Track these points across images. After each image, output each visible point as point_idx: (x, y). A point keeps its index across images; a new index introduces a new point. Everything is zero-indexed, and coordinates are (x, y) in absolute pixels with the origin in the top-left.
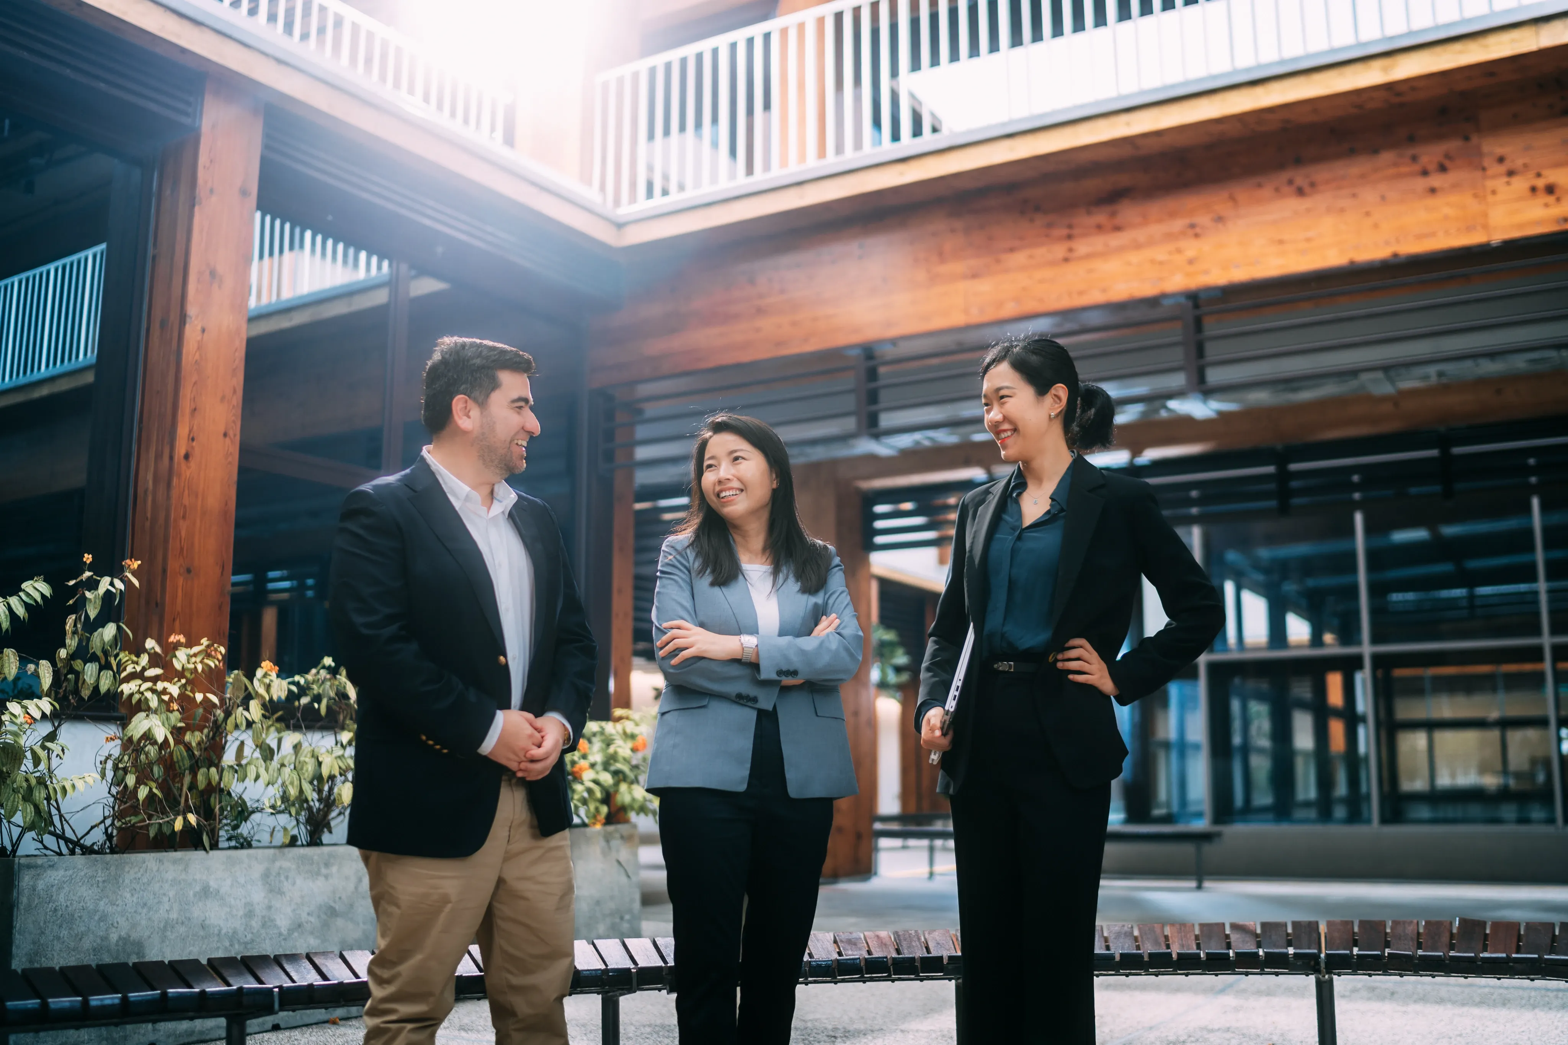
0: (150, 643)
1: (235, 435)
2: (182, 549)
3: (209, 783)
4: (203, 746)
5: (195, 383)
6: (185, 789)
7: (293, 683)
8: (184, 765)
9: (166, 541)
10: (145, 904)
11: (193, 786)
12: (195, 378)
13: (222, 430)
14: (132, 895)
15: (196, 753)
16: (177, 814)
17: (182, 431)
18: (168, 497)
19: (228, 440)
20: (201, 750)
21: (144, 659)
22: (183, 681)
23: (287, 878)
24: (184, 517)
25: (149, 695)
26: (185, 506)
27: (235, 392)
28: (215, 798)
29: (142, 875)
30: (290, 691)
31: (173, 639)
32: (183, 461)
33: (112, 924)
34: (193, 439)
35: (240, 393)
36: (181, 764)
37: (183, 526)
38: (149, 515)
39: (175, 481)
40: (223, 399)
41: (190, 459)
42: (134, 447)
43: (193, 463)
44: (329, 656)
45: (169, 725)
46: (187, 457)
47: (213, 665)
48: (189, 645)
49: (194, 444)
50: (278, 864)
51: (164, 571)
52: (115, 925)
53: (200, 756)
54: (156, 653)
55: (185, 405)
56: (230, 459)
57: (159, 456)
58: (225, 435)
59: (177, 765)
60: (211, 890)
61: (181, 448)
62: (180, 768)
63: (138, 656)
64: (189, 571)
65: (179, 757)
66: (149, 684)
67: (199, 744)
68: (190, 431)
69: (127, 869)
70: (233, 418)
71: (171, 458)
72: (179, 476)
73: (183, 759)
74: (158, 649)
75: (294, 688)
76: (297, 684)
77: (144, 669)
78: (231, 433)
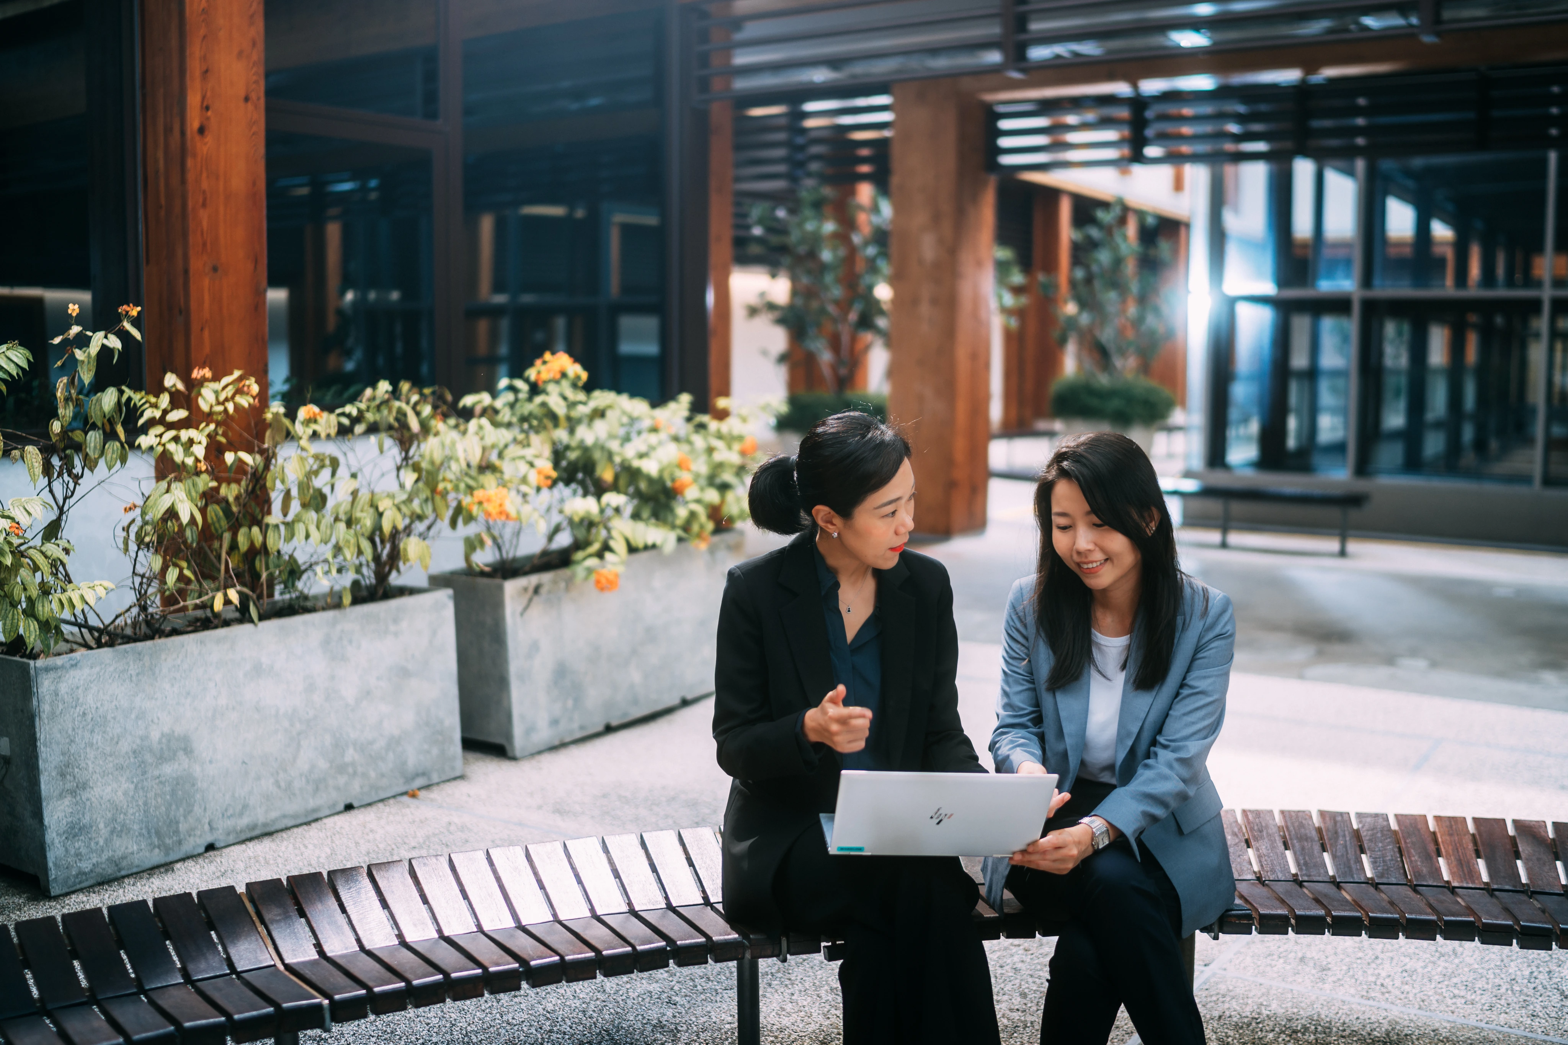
0: (171, 380)
1: (259, 99)
2: (204, 244)
3: (252, 544)
4: (241, 501)
5: (204, 37)
6: (224, 555)
7: (343, 414)
8: (221, 527)
9: (185, 235)
10: (188, 694)
11: (234, 546)
12: (202, 32)
13: (242, 94)
14: (173, 685)
15: (235, 509)
16: (215, 592)
17: (193, 100)
18: (183, 181)
19: (250, 106)
20: (240, 505)
21: (165, 400)
22: (212, 426)
23: (350, 642)
24: (204, 205)
25: (172, 447)
26: (204, 192)
27: (254, 44)
28: (261, 561)
29: (182, 661)
30: (340, 425)
31: (196, 374)
32: (197, 138)
33: (152, 721)
34: (207, 108)
35: (261, 45)
36: (217, 525)
37: (204, 216)
38: (163, 201)
39: (190, 162)
40: (240, 54)
41: (206, 133)
42: (139, 118)
43: (209, 138)
44: (385, 378)
45: (197, 492)
46: (202, 130)
47: (246, 405)
48: (216, 378)
49: (209, 113)
50: (339, 628)
51: (186, 272)
52: (156, 720)
53: (239, 512)
54: (178, 391)
55: (194, 66)
56: (254, 129)
57: (168, 130)
58: (247, 99)
59: (213, 528)
60: (264, 666)
61: (194, 123)
62: (216, 530)
63: (157, 396)
64: (215, 269)
65: (215, 518)
66: (172, 433)
67: (237, 498)
68: (203, 98)
69: (163, 657)
70: (255, 78)
71: (183, 133)
72: (194, 156)
73: (219, 520)
74: (180, 386)
75: (346, 421)
76: (348, 416)
77: (165, 412)
78: (253, 96)
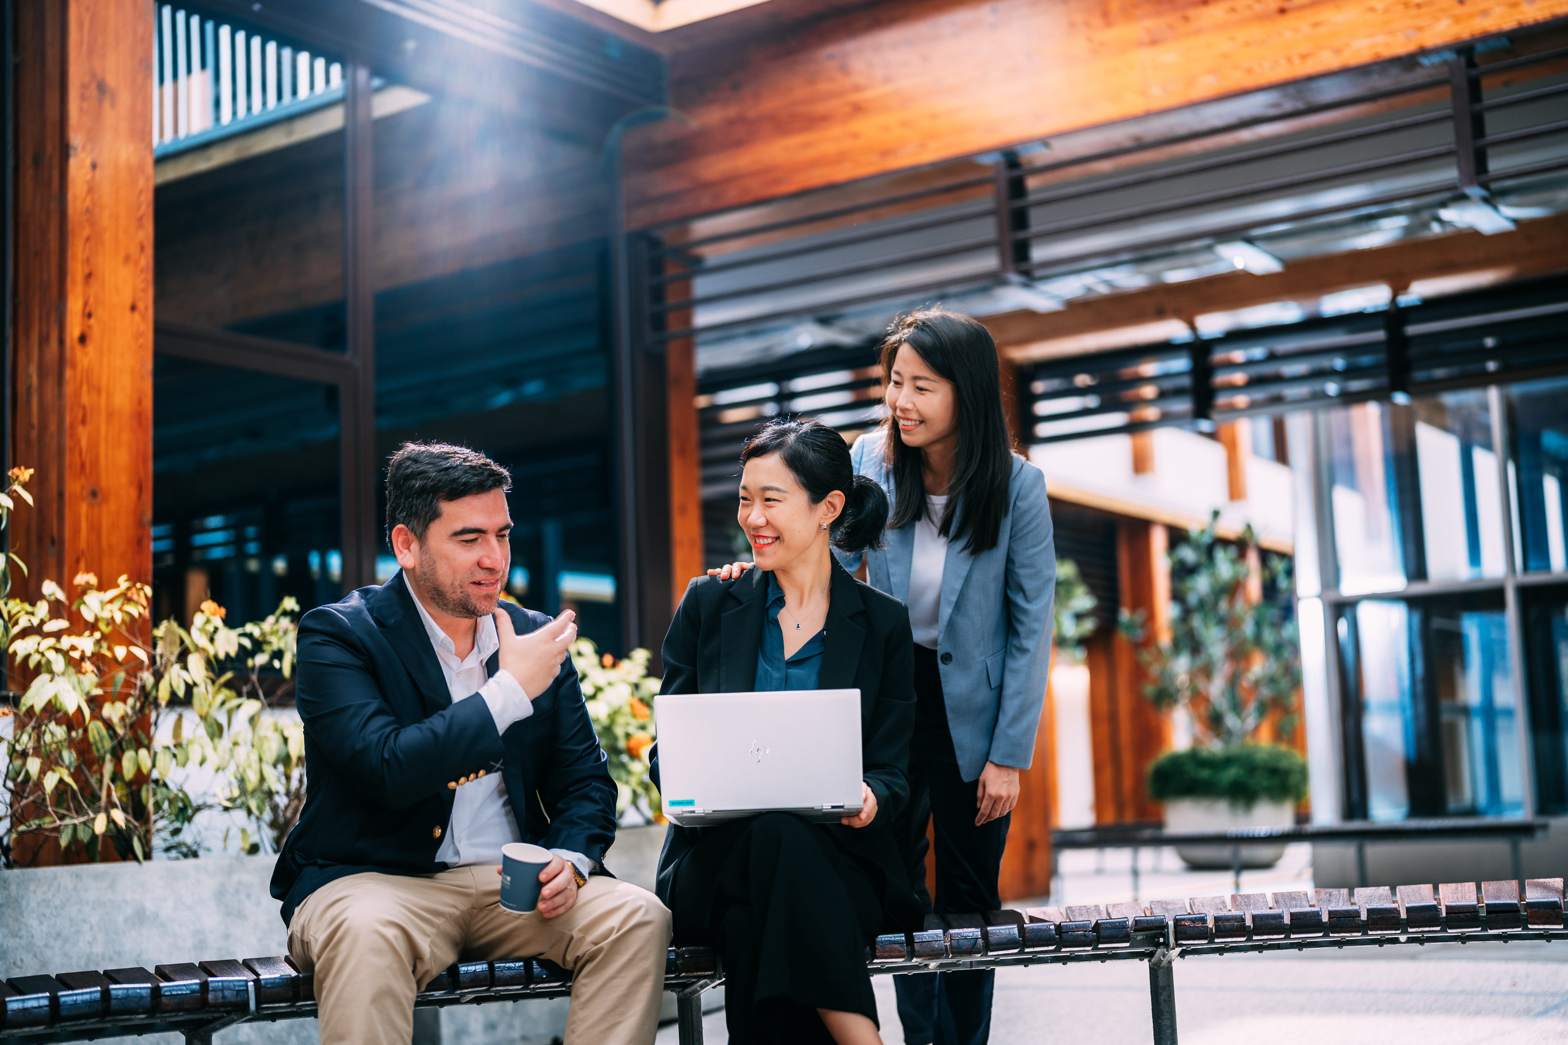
0: (50, 588)
1: (146, 308)
2: (83, 466)
3: (139, 770)
4: (128, 721)
5: (88, 239)
6: (107, 780)
7: (244, 635)
8: (103, 747)
9: (60, 454)
10: (59, 935)
11: (117, 776)
12: (86, 232)
13: (128, 302)
14: (41, 923)
15: (120, 731)
16: (97, 812)
17: (75, 305)
18: (60, 395)
19: (137, 316)
20: (125, 726)
21: (42, 609)
22: (97, 635)
23: (249, 896)
24: (84, 422)
25: (51, 655)
26: (84, 407)
27: (142, 248)
28: (148, 790)
29: (54, 895)
30: (241, 647)
31: (81, 579)
32: (78, 347)
33: (15, 964)
34: (89, 315)
35: (150, 251)
36: (99, 745)
37: (83, 434)
38: (35, 420)
39: (68, 373)
40: (127, 259)
41: (88, 342)
42: (9, 331)
43: (91, 348)
44: (291, 595)
45: (82, 691)
46: (83, 339)
47: (136, 615)
48: (101, 588)
49: (92, 321)
50: (235, 878)
51: (61, 495)
52: (19, 963)
53: (125, 734)
54: (58, 601)
55: (76, 270)
56: (141, 341)
57: (44, 340)
58: (133, 308)
59: (94, 748)
60: (148, 913)
61: (74, 329)
62: (98, 750)
63: (33, 604)
64: (94, 494)
65: (97, 737)
66: (51, 641)
67: (123, 719)
68: (86, 304)
69: (32, 887)
70: (142, 285)
71: (61, 342)
72: (74, 366)
73: (102, 739)
74: (61, 596)
75: (247, 643)
76: (250, 636)
77: (42, 622)
78: (141, 305)
